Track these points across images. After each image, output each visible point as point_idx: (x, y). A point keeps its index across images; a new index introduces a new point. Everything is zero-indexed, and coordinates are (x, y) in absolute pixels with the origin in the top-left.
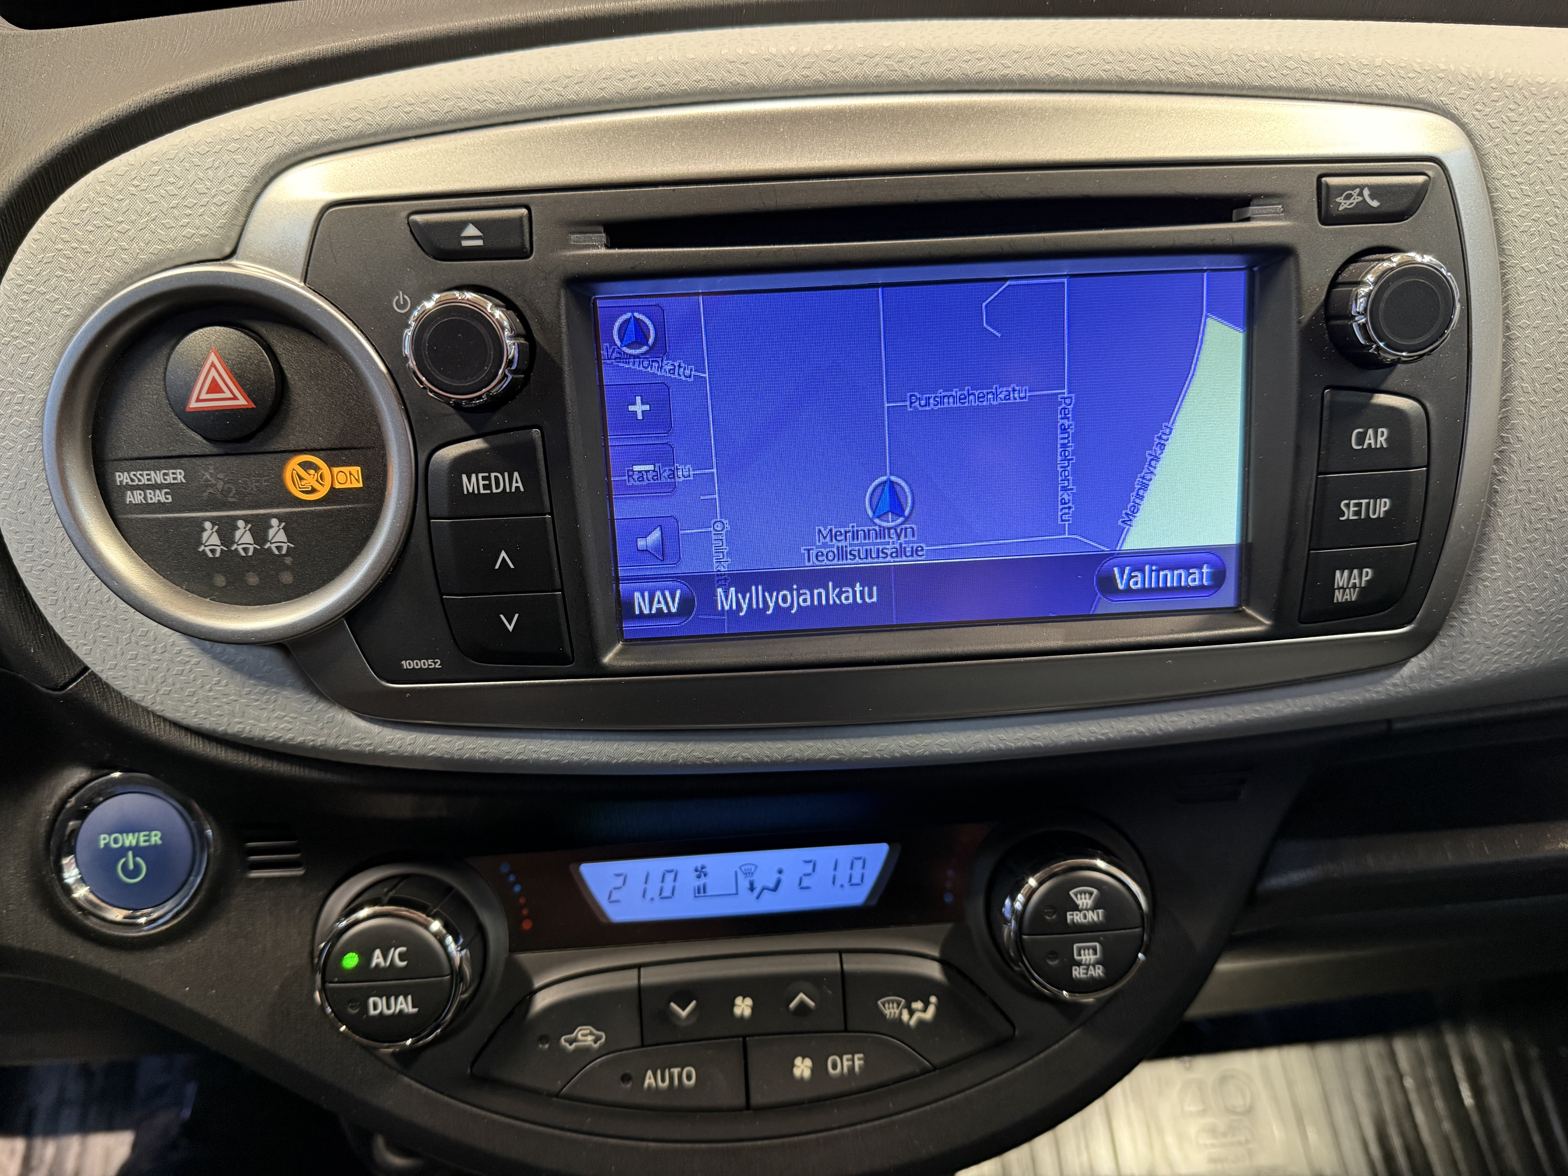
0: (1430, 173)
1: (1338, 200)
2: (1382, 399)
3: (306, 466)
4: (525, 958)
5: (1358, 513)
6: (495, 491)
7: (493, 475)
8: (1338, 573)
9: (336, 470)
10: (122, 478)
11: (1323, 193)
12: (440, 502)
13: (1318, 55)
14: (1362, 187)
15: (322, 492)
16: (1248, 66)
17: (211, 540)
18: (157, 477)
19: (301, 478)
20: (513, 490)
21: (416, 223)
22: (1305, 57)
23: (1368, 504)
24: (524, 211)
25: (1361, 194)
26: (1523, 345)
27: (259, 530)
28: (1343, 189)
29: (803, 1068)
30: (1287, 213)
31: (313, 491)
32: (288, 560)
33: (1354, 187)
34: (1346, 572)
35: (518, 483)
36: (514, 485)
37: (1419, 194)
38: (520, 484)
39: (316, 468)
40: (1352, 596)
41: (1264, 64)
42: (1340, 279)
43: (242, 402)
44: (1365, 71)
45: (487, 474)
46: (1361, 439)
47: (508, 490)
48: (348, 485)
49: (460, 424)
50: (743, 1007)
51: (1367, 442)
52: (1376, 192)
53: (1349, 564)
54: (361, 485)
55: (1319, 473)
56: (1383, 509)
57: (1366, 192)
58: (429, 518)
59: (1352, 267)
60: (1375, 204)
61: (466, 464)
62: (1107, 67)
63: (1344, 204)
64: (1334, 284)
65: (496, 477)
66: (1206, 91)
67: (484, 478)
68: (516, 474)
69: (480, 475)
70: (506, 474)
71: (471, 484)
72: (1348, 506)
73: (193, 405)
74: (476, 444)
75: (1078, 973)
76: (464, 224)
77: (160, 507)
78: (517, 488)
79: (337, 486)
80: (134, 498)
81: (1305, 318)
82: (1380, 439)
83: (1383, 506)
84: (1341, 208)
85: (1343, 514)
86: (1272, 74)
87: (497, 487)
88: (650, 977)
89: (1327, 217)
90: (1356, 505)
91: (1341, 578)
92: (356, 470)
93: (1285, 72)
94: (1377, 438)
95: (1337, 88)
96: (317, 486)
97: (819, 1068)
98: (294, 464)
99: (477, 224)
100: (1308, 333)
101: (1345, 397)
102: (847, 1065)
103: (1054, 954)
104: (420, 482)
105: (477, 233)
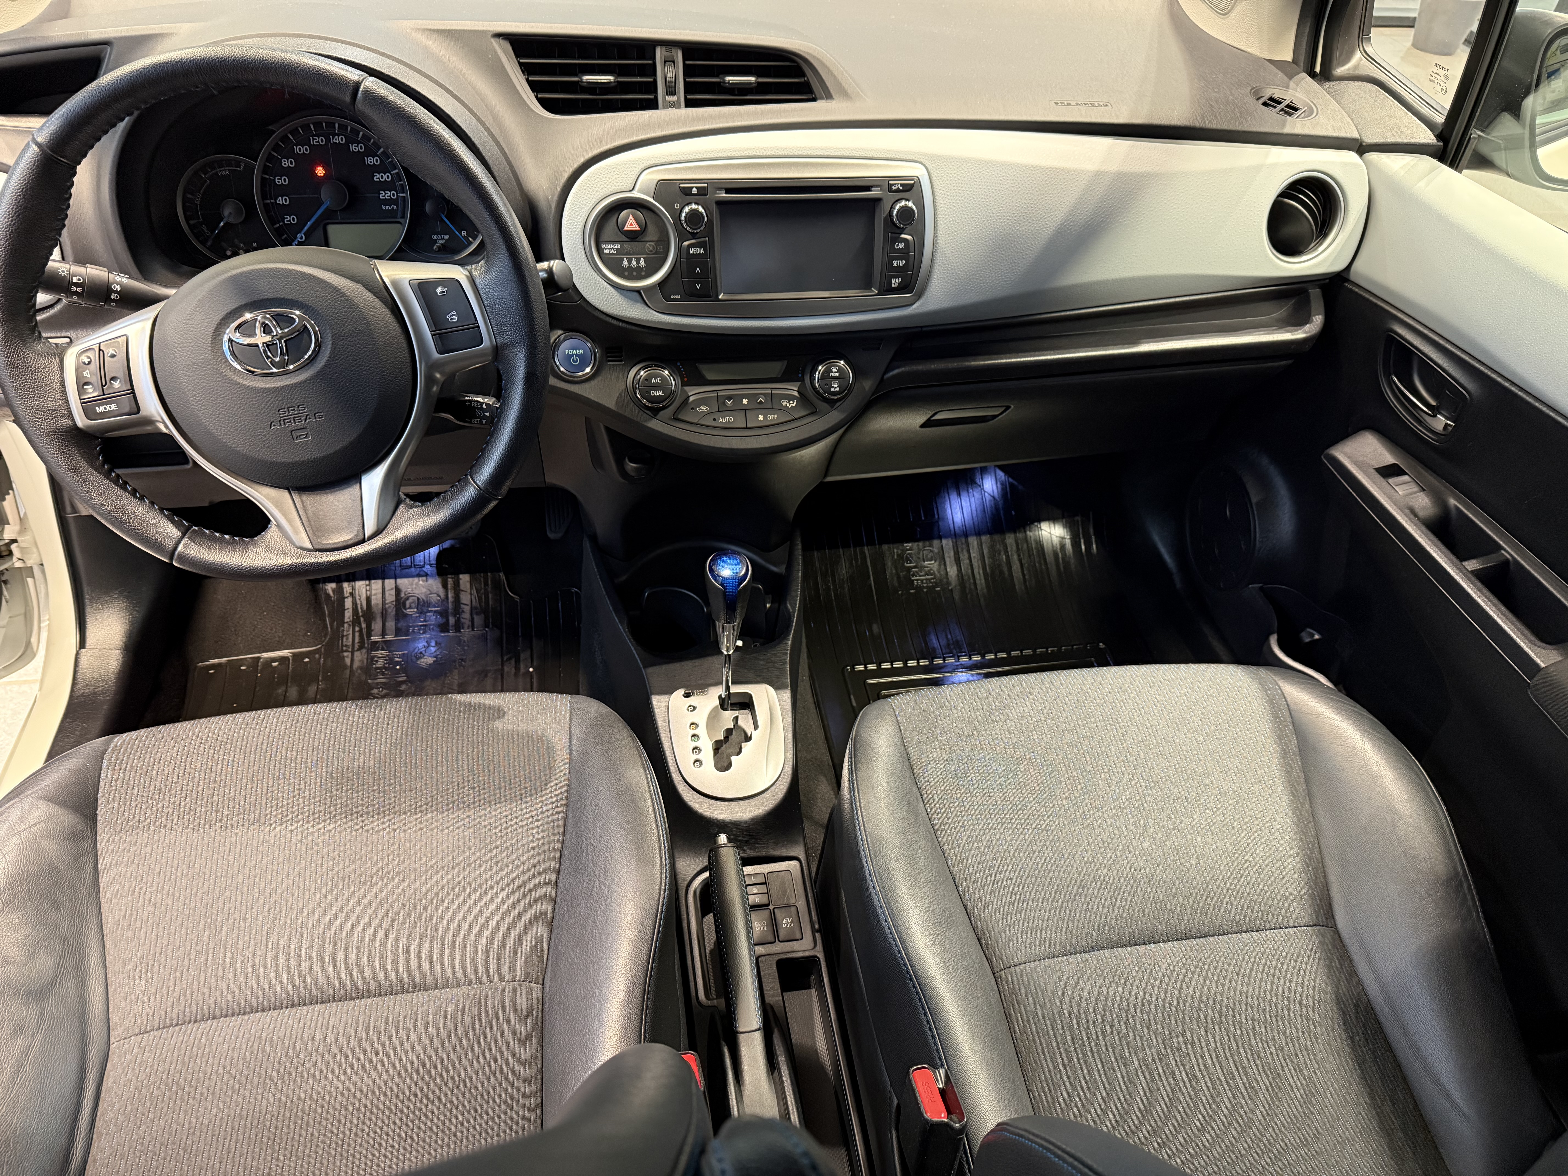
0: (916, 180)
1: (892, 187)
2: (903, 236)
3: (650, 245)
4: (686, 388)
5: (898, 264)
7: (697, 249)
8: (893, 279)
9: (657, 246)
10: (603, 246)
11: (890, 186)
12: (684, 255)
14: (898, 184)
15: (654, 252)
17: (625, 263)
18: (613, 246)
19: (649, 248)
20: (701, 252)
21: (679, 186)
23: (900, 262)
24: (707, 185)
25: (898, 186)
27: (638, 261)
28: (893, 185)
29: (761, 418)
30: (881, 190)
32: (644, 269)
33: (896, 184)
34: (895, 279)
35: (703, 251)
37: (912, 186)
39: (653, 246)
40: (896, 285)
41: (878, 151)
43: (638, 228)
44: (902, 153)
46: (898, 245)
49: (690, 236)
50: (745, 401)
51: (900, 246)
52: (901, 185)
53: (895, 277)
54: (663, 250)
55: (888, 254)
58: (681, 259)
59: (894, 204)
60: (901, 188)
61: (691, 246)
62: (841, 152)
63: (894, 188)
64: (890, 208)
66: (864, 158)
67: (695, 249)
68: (703, 249)
70: (700, 249)
71: (692, 251)
72: (895, 262)
73: (626, 229)
74: (693, 241)
75: (833, 389)
76: (692, 187)
77: (613, 254)
79: (657, 251)
80: (606, 251)
81: (885, 216)
83: (903, 262)
85: (894, 264)
86: (880, 154)
87: (698, 252)
88: (720, 394)
89: (891, 191)
90: (897, 262)
91: (893, 281)
93: (883, 153)
94: (902, 246)
95: (895, 157)
97: (765, 418)
98: (647, 244)
99: (696, 187)
100: (885, 219)
101: (894, 235)
102: (772, 417)
103: (826, 384)
104: (679, 250)
105: (696, 190)
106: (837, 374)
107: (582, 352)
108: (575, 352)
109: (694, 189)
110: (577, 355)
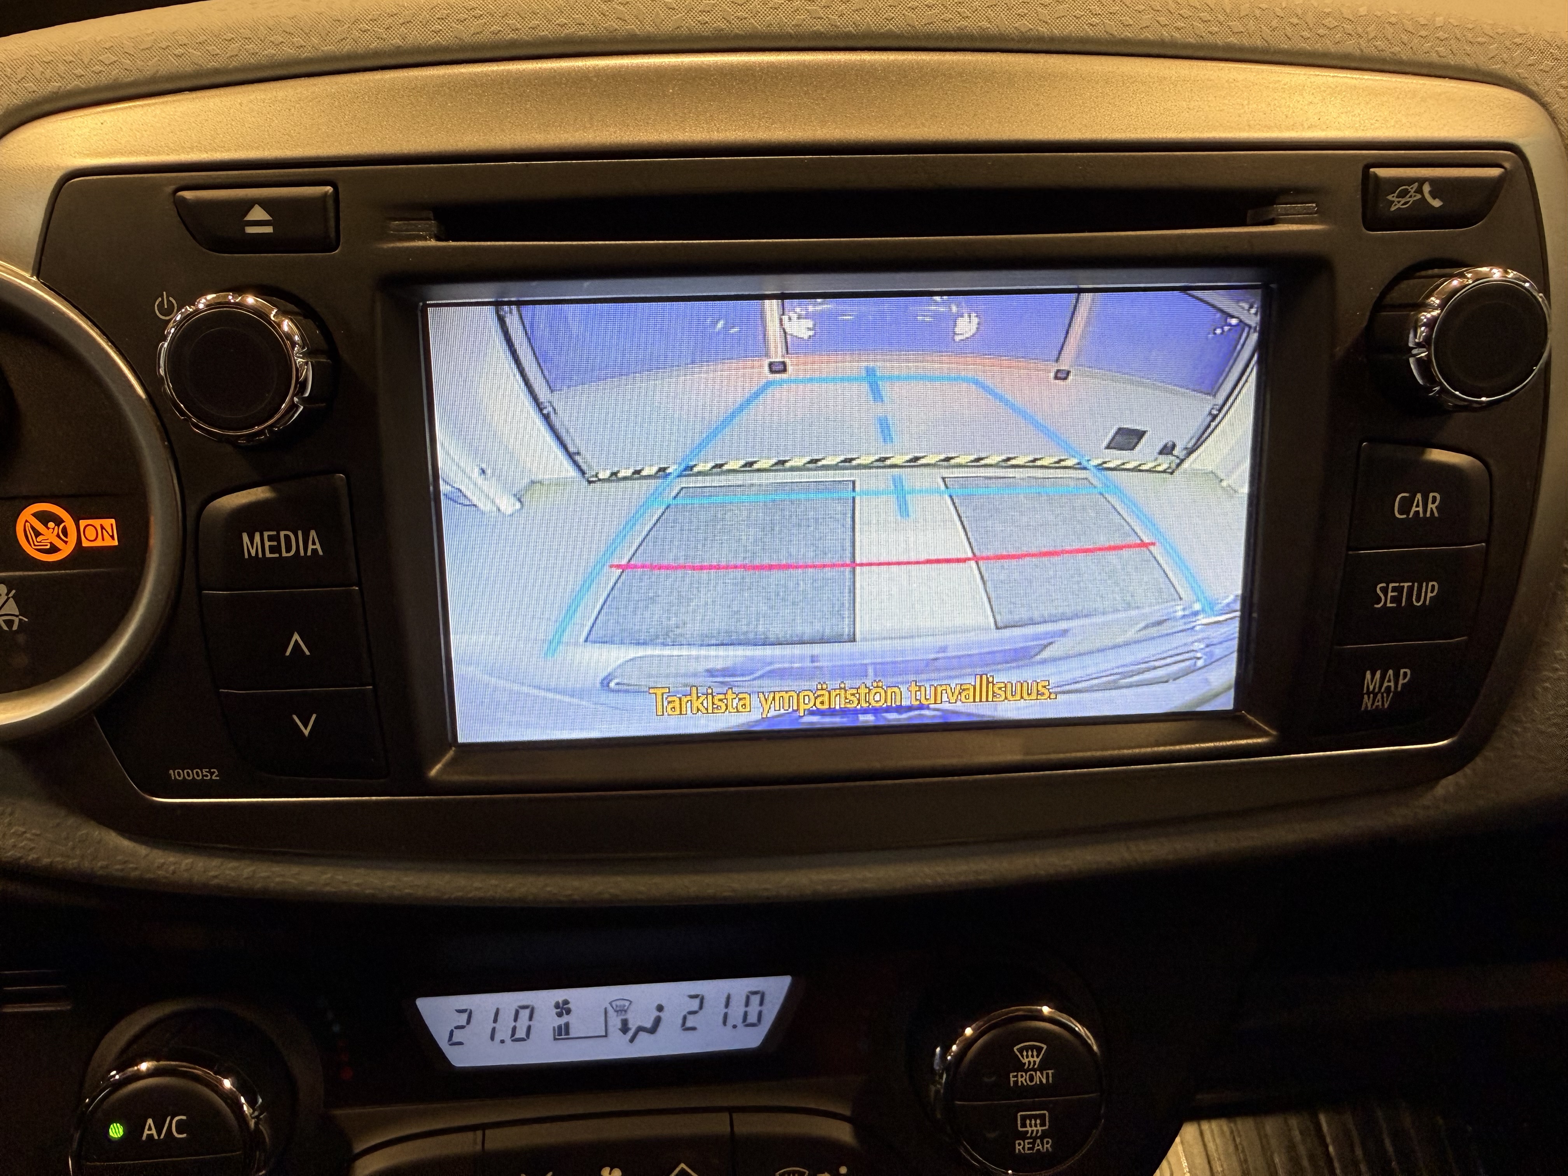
0: (1507, 165)
1: (1390, 197)
2: (1437, 455)
3: (44, 517)
5: (1397, 600)
6: (284, 554)
7: (282, 533)
8: (1368, 675)
9: (83, 523)
11: (1370, 189)
13: (1363, 11)
14: (1421, 181)
15: (66, 550)
16: (1274, 23)
19: (37, 533)
20: (309, 553)
21: (184, 200)
22: (1347, 13)
23: (1411, 589)
24: (329, 189)
25: (1420, 191)
28: (1396, 183)
30: (1322, 215)
31: (54, 549)
32: (21, 639)
33: (1410, 181)
34: (1378, 674)
35: (315, 546)
36: (311, 547)
37: (1493, 191)
38: (318, 546)
39: (57, 520)
40: (1383, 701)
41: (1295, 20)
42: (1388, 300)
44: (1423, 33)
45: (275, 533)
46: (1406, 506)
47: (302, 553)
48: (99, 543)
49: (240, 466)
51: (1414, 509)
52: (1439, 187)
54: (116, 543)
55: (1349, 548)
56: (1429, 595)
57: (1426, 188)
58: (200, 588)
59: (1404, 285)
60: (1437, 203)
61: (247, 520)
62: (1095, 20)
63: (1397, 204)
64: (1379, 305)
65: (287, 538)
66: (1220, 55)
67: (271, 538)
68: (313, 533)
69: (266, 534)
70: (300, 533)
71: (254, 545)
72: (1385, 591)
74: (259, 493)
75: (1022, 1148)
76: (249, 204)
78: (314, 551)
79: (85, 544)
81: (1339, 351)
82: (1430, 506)
83: (1430, 591)
84: (1393, 209)
85: (1379, 601)
86: (1306, 34)
87: (288, 550)
90: (1394, 589)
91: (1370, 681)
92: (110, 523)
93: (1321, 31)
94: (1427, 505)
95: (1387, 54)
96: (58, 543)
98: (26, 514)
99: (265, 204)
100: (1343, 371)
101: (1387, 451)
105: (265, 217)
106: (1040, 1078)
109: (258, 213)
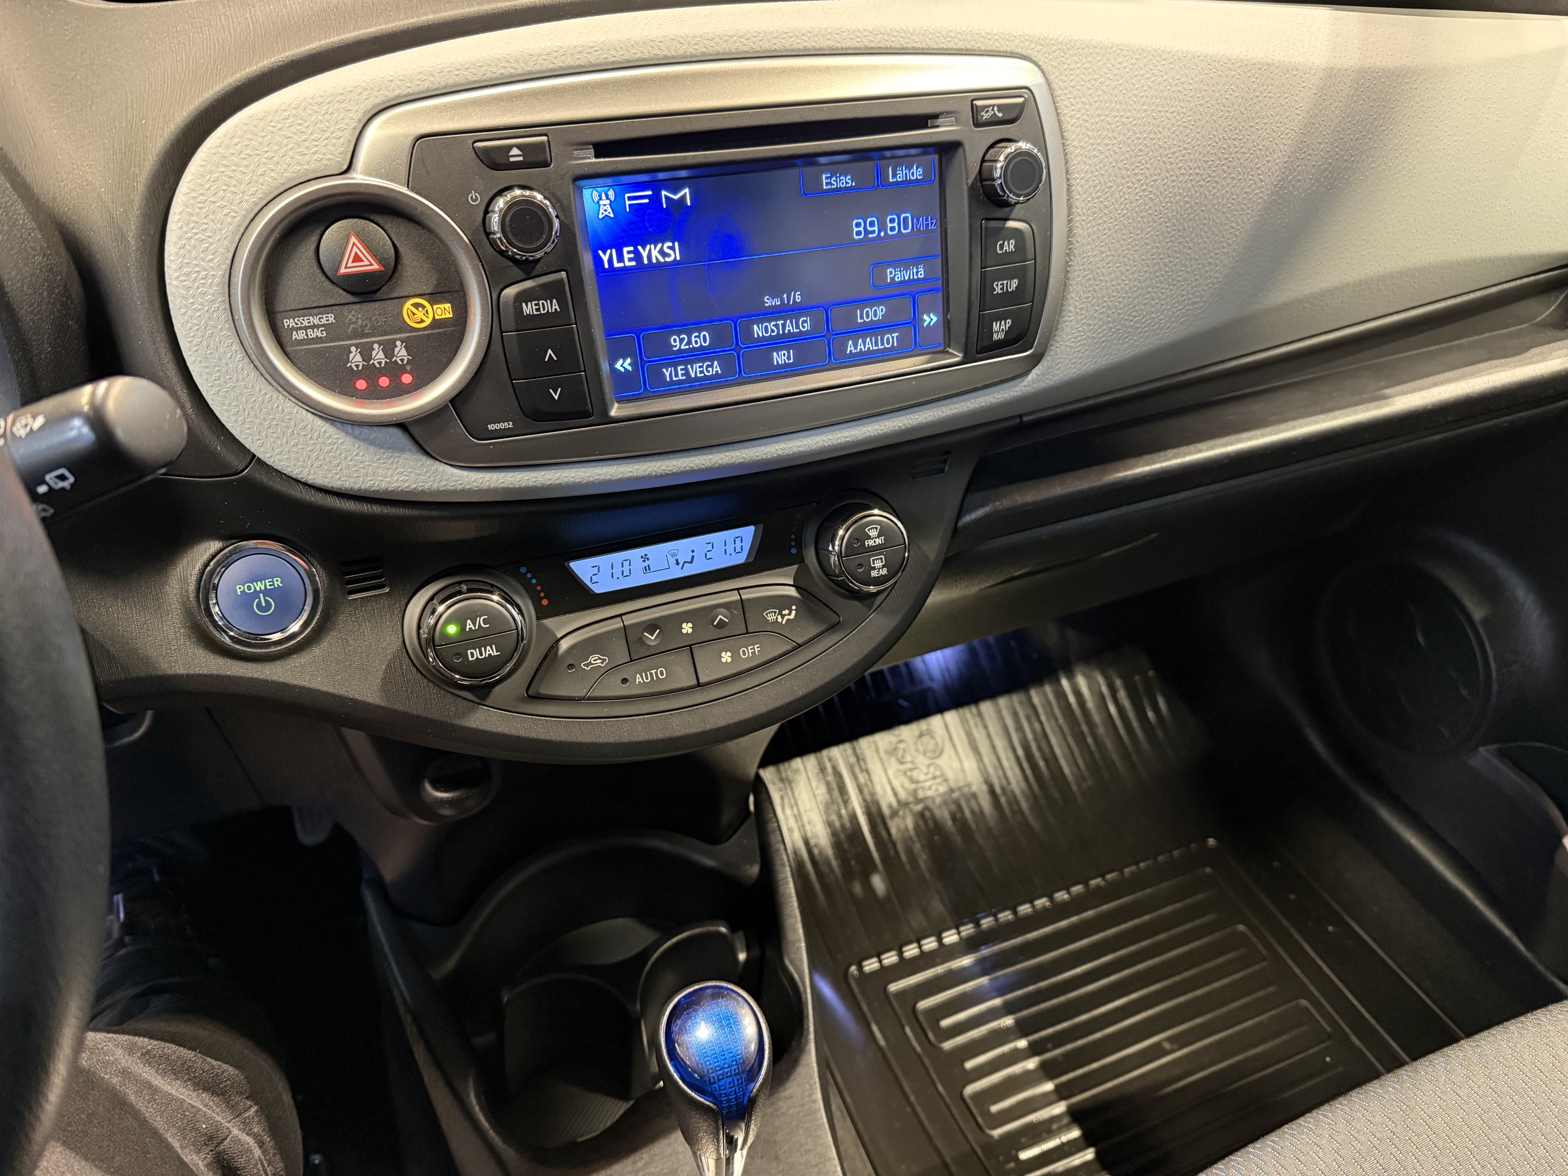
0: (1026, 96)
1: (982, 114)
2: (1011, 224)
3: (416, 305)
5: (1002, 289)
6: (542, 312)
7: (541, 302)
8: (994, 323)
9: (435, 307)
10: (288, 323)
11: (975, 111)
12: (509, 321)
13: (964, 28)
14: (993, 106)
15: (428, 321)
16: (930, 36)
17: (356, 359)
18: (316, 321)
19: (414, 314)
20: (553, 311)
21: (478, 147)
22: (959, 30)
23: (1007, 283)
24: (545, 138)
25: (993, 110)
26: (1076, 189)
27: (389, 350)
28: (984, 107)
29: (726, 657)
30: (957, 122)
31: (422, 321)
32: (408, 368)
33: (989, 106)
34: (998, 323)
35: (556, 306)
36: (554, 307)
37: (1021, 107)
38: (557, 307)
39: (424, 307)
40: (1001, 336)
41: (938, 35)
42: (986, 158)
43: (376, 267)
44: (989, 37)
45: (537, 302)
46: (1002, 246)
47: (550, 311)
48: (443, 317)
49: (516, 272)
50: (687, 628)
51: (1005, 248)
52: (1001, 108)
53: (1001, 318)
54: (451, 316)
55: (982, 268)
56: (1015, 286)
57: (996, 109)
58: (502, 332)
59: (991, 151)
60: (1000, 115)
61: (523, 297)
62: (859, 40)
63: (985, 116)
64: (983, 161)
65: (543, 304)
66: (910, 51)
67: (536, 305)
68: (554, 301)
69: (533, 303)
70: (548, 301)
71: (528, 309)
72: (997, 285)
73: (343, 270)
74: (529, 284)
75: (874, 574)
76: (510, 147)
77: (318, 340)
78: (556, 309)
79: (437, 317)
80: (300, 335)
81: (970, 181)
82: (1011, 246)
83: (1015, 283)
84: (984, 118)
85: (995, 290)
86: (943, 41)
87: (544, 310)
88: (630, 620)
89: (977, 124)
90: (1001, 284)
91: (996, 327)
92: (448, 306)
93: (950, 39)
94: (1010, 246)
95: (976, 48)
96: (424, 318)
97: (735, 656)
98: (408, 305)
99: (518, 146)
100: (972, 189)
101: (992, 224)
102: (751, 652)
103: (861, 565)
104: (495, 310)
105: (519, 152)
106: (878, 541)
107: (278, 582)
108: (259, 586)
109: (515, 151)
110: (266, 592)
